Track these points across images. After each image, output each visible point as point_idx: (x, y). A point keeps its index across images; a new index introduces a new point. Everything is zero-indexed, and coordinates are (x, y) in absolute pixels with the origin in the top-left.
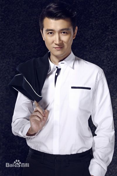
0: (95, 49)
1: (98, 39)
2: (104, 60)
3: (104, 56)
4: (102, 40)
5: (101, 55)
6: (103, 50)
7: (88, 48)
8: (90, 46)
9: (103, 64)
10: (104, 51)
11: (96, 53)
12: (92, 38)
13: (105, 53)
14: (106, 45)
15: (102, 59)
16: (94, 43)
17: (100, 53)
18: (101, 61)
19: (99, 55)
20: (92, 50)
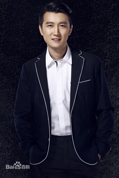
0: (98, 43)
1: (100, 33)
2: (107, 53)
3: (106, 49)
4: (104, 34)
5: (104, 48)
6: (105, 43)
7: (91, 42)
8: (92, 40)
9: (106, 57)
10: (106, 45)
11: (98, 46)
12: (94, 32)
13: (108, 47)
14: (108, 38)
15: (105, 52)
16: (97, 37)
17: (102, 46)
18: (104, 54)
19: (101, 48)
20: (94, 44)
